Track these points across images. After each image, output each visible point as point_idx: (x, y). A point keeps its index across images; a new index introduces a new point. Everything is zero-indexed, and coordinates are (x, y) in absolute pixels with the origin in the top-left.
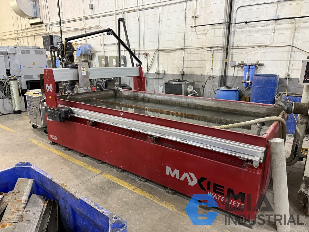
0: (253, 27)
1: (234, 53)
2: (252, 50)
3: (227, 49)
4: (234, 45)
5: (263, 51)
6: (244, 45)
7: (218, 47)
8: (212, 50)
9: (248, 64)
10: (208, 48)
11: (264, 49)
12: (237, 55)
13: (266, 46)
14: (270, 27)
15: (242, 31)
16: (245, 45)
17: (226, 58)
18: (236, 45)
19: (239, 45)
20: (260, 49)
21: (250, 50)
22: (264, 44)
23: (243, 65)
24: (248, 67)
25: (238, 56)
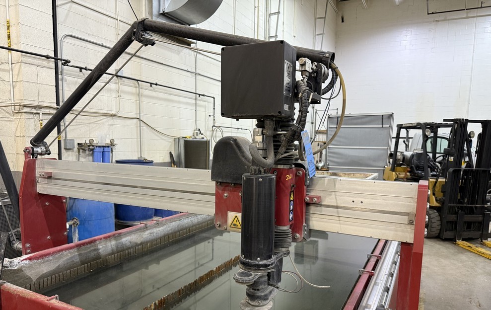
1: (67, 123)
5: (110, 123)
8: (39, 114)
9: (100, 145)
11: (111, 121)
12: (72, 128)
13: (112, 115)
14: (113, 86)
15: (76, 83)
16: (84, 110)
17: (58, 133)
20: (105, 120)
22: (111, 113)
23: (93, 146)
24: (101, 149)
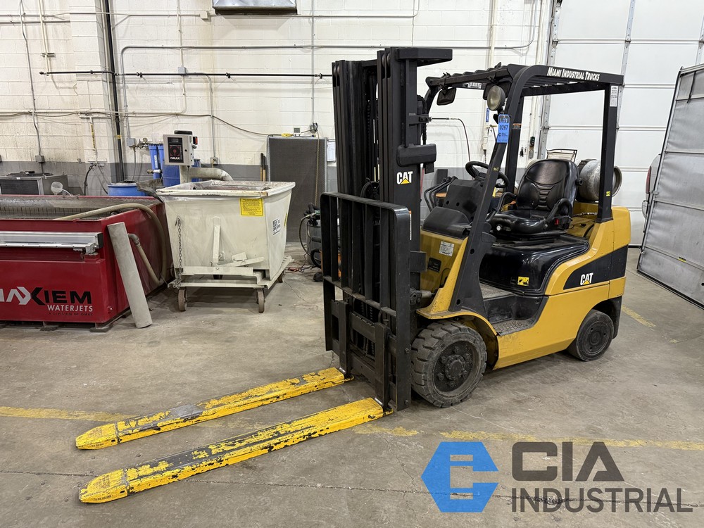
0: (153, 82)
1: (130, 125)
2: (157, 121)
3: (117, 117)
4: (129, 111)
5: (174, 122)
6: (143, 112)
7: (98, 113)
8: (89, 118)
9: (154, 143)
10: (81, 113)
11: (176, 120)
12: (135, 128)
13: (177, 115)
14: (177, 85)
15: (137, 88)
16: (146, 112)
17: (119, 133)
18: (132, 111)
19: (136, 111)
20: (169, 119)
21: (156, 119)
22: (174, 112)
23: (147, 144)
24: (155, 148)
25: (137, 130)
